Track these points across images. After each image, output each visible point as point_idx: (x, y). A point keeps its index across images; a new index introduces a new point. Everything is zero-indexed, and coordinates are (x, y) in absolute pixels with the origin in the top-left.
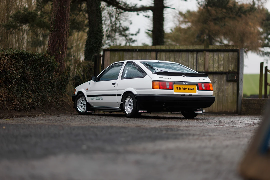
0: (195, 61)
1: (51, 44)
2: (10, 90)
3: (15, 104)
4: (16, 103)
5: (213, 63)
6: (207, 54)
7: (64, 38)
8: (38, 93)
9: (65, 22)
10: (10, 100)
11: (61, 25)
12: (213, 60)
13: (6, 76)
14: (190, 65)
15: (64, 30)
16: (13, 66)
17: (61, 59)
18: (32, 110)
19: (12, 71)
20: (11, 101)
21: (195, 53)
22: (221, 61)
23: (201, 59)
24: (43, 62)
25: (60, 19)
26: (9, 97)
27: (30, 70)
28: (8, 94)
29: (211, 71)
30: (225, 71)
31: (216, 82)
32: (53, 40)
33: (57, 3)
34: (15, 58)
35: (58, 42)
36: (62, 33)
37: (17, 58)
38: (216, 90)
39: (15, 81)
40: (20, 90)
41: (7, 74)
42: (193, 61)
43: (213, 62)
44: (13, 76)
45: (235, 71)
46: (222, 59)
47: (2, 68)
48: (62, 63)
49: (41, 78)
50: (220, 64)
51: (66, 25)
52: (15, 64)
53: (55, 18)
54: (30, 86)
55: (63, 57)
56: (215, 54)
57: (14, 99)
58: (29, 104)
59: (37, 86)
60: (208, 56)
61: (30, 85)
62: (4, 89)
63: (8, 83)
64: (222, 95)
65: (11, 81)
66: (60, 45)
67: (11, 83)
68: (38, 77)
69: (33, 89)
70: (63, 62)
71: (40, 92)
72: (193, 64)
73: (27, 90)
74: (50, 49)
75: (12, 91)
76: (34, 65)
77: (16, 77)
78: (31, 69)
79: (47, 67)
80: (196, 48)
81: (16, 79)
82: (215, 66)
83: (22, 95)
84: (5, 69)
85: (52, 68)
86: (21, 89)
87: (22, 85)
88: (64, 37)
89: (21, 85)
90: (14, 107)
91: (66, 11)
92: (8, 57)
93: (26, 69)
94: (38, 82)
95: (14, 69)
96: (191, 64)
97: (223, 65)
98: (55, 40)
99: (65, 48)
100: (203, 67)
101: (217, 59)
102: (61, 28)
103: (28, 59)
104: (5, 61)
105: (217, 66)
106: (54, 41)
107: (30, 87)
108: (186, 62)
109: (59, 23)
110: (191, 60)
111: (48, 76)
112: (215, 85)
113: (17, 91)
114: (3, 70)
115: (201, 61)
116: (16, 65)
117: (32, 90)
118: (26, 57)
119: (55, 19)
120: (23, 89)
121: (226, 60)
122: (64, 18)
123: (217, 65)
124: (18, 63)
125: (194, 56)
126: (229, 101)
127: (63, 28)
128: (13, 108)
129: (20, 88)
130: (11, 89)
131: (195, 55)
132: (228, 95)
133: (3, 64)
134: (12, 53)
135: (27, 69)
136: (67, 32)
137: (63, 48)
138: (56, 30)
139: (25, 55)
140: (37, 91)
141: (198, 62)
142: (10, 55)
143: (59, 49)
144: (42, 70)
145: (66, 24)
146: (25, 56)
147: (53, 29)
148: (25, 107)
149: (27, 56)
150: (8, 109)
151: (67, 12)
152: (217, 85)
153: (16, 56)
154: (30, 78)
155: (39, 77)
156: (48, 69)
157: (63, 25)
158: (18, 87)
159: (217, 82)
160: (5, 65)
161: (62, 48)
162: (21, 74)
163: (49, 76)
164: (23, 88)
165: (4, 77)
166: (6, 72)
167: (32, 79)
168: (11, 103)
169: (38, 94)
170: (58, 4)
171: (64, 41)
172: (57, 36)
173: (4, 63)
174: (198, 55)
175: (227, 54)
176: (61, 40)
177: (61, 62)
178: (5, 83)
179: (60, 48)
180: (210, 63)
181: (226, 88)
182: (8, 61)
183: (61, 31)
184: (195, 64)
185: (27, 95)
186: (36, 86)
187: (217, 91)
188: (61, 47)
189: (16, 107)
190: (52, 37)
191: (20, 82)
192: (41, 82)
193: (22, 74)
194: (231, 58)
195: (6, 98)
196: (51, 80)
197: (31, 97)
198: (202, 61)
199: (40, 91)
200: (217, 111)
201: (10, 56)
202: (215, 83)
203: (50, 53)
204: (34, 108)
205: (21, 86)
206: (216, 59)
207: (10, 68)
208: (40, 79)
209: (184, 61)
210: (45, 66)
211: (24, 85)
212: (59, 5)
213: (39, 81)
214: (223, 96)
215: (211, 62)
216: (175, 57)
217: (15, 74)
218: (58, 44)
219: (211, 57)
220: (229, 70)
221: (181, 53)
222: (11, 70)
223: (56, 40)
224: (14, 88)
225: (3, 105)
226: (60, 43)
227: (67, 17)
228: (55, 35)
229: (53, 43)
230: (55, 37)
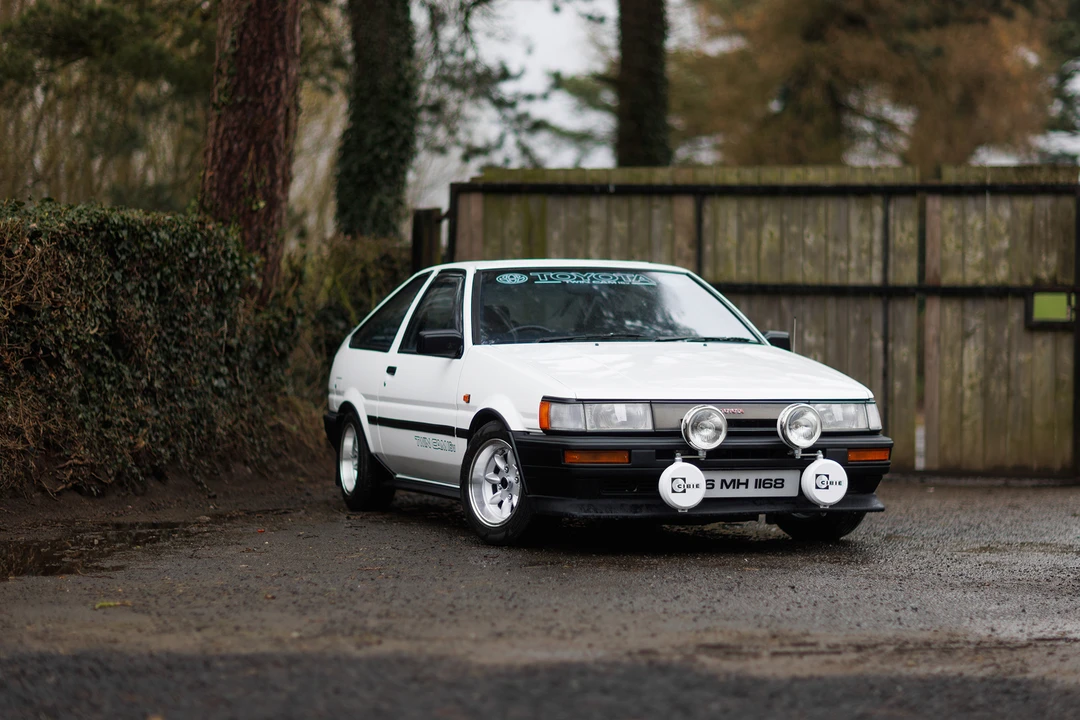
0: (878, 235)
1: (215, 167)
2: (51, 400)
3: (76, 461)
4: (81, 459)
5: (963, 248)
6: (934, 204)
7: (277, 137)
8: (175, 401)
9: (281, 64)
10: (52, 447)
11: (263, 77)
12: (962, 231)
13: (33, 334)
14: (854, 254)
15: (278, 101)
16: (64, 283)
17: (263, 235)
18: (152, 483)
19: (62, 309)
20: (59, 450)
21: (879, 199)
22: (999, 236)
23: (903, 229)
24: (197, 259)
25: (258, 50)
26: (48, 431)
27: (141, 297)
28: (46, 416)
29: (952, 285)
30: (1015, 282)
31: (974, 330)
32: (226, 147)
34: (72, 248)
35: (251, 155)
36: (268, 114)
37: (81, 246)
38: (973, 368)
39: (75, 356)
40: (94, 395)
41: (36, 323)
42: (866, 235)
43: (961, 242)
44: (66, 333)
45: (1066, 282)
46: (1002, 228)
47: (18, 298)
48: (270, 250)
49: (184, 329)
50: (995, 247)
51: (287, 76)
52: (73, 277)
53: (233, 43)
54: (138, 374)
55: (273, 224)
56: (970, 203)
57: (72, 442)
58: (136, 457)
59: (167, 368)
60: (940, 213)
61: (138, 369)
62: (24, 398)
63: (41, 365)
64: (1004, 389)
65: (57, 352)
66: (257, 167)
67: (56, 363)
68: (172, 325)
69: (151, 383)
70: (274, 244)
71: (180, 394)
72: (870, 251)
73: (128, 390)
74: (211, 189)
75: (60, 400)
76: (158, 275)
77: (78, 333)
78: (144, 293)
79: (213, 279)
81: (79, 343)
82: (969, 259)
83: (107, 417)
84: (31, 299)
85: (232, 281)
86: (101, 389)
87: (104, 370)
88: (274, 132)
89: (100, 371)
90: (72, 478)
91: (284, 14)
92: (40, 243)
93: (122, 295)
94: (175, 350)
95: (69, 298)
96: (860, 252)
97: (1007, 253)
98: (235, 146)
99: (280, 182)
100: (914, 264)
101: (979, 225)
102: (263, 91)
103: (130, 246)
104: (30, 262)
105: (982, 261)
106: (230, 151)
107: (140, 379)
108: (836, 240)
109: (251, 70)
110: (856, 231)
111: (217, 319)
112: (972, 347)
113: (84, 398)
114: (18, 308)
115: (905, 237)
116: (78, 278)
117: (149, 392)
118: (119, 240)
119: (232, 50)
120: (109, 387)
121: (1023, 230)
122: (278, 45)
123: (980, 255)
124: (88, 269)
125: (872, 215)
126: (1038, 420)
127: (269, 92)
128: (67, 484)
129: (95, 386)
130: (56, 393)
131: (878, 212)
132: (1031, 390)
133: (17, 278)
134: (62, 225)
135: (128, 296)
136: (288, 110)
137: (274, 181)
138: (239, 100)
139: (118, 228)
140: (171, 391)
142: (54, 233)
143: (253, 187)
144: (191, 293)
145: (286, 71)
146: (117, 234)
147: (225, 96)
148: (119, 474)
149: (125, 233)
150: (44, 491)
151: (288, 19)
152: (981, 348)
153: (76, 236)
154: (138, 333)
155: (177, 329)
156: (216, 288)
157: (273, 79)
158: (86, 380)
159: (978, 331)
160: (29, 282)
161: (268, 182)
162: (100, 318)
163: (220, 317)
164: (109, 382)
165: (27, 341)
166: (31, 313)
167: (147, 340)
168: (59, 457)
169: (173, 405)
171: (275, 149)
172: (244, 128)
173: (26, 274)
174: (892, 210)
175: (1024, 205)
176: (264, 147)
177: (262, 246)
178: (30, 365)
179: (258, 185)
180: (947, 245)
181: (1023, 357)
182: (42, 260)
183: (263, 104)
184: (877, 250)
185: (124, 415)
186: (164, 370)
187: (980, 375)
188: (266, 180)
189: (82, 476)
190: (220, 136)
191: (97, 357)
192: (188, 351)
193: (105, 317)
194: (1042, 223)
195: (35, 438)
196: (227, 335)
197: (143, 424)
198: (911, 235)
199: (183, 390)
200: (978, 464)
201: (53, 240)
202: (972, 339)
203: (212, 206)
204: (159, 475)
205: (99, 373)
206: (973, 228)
207: (49, 296)
208: (182, 336)
209: (826, 237)
210: (204, 277)
211: (113, 369)
213: (177, 345)
214: (1009, 395)
215: (952, 241)
216: (785, 218)
217: (75, 323)
218: (251, 168)
219: (951, 220)
220: (1038, 280)
221: (811, 202)
222: (54, 303)
223: (239, 148)
224: (69, 386)
225: (24, 469)
226: (258, 160)
227: (288, 38)
228: (236, 124)
229: (226, 160)
230: (235, 132)
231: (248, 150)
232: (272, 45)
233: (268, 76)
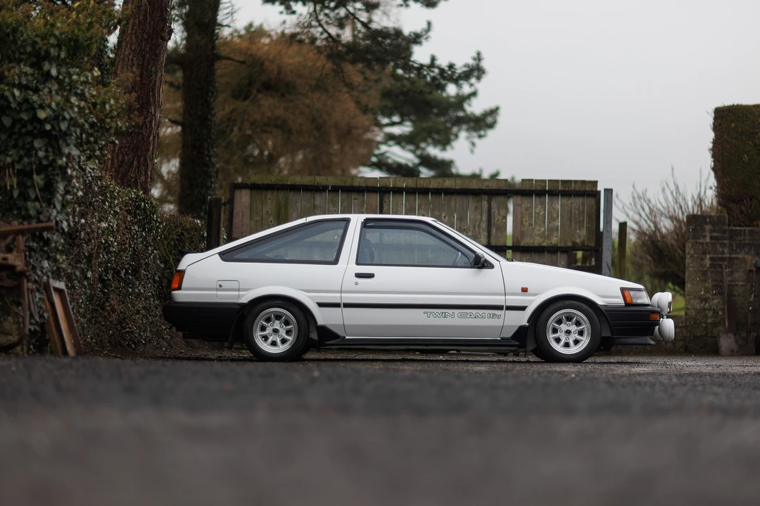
0: (485, 218)
1: (113, 170)
5: (532, 225)
6: (517, 200)
7: (149, 153)
9: (153, 111)
11: (143, 118)
14: (472, 228)
15: (150, 132)
21: (486, 197)
22: (554, 219)
23: (499, 214)
29: (527, 245)
30: (562, 245)
32: (120, 158)
33: (132, 60)
35: (135, 163)
36: (145, 139)
42: (479, 217)
43: (532, 222)
45: (590, 245)
46: (555, 215)
50: (550, 225)
51: (155, 118)
56: (538, 200)
60: (520, 205)
66: (139, 170)
72: (480, 226)
80: (488, 186)
82: (536, 232)
88: (148, 150)
91: (155, 81)
96: (475, 226)
97: (559, 228)
98: (126, 158)
99: (150, 179)
101: (542, 213)
102: (143, 126)
105: (543, 232)
106: (123, 160)
108: (461, 220)
110: (473, 215)
115: (500, 218)
121: (567, 215)
122: (151, 99)
123: (542, 229)
125: (481, 206)
127: (146, 127)
131: (485, 204)
137: (146, 179)
141: (493, 221)
145: (155, 115)
151: (157, 85)
157: (149, 119)
161: (144, 179)
170: (136, 63)
171: (148, 160)
172: (132, 147)
174: (493, 203)
175: (567, 201)
176: (142, 159)
180: (524, 223)
183: (142, 133)
184: (484, 225)
190: (116, 151)
194: (576, 211)
206: (539, 214)
212: (139, 65)
215: (527, 221)
216: (432, 206)
218: (135, 171)
219: (527, 209)
220: (574, 243)
223: (128, 159)
226: (138, 167)
227: (157, 96)
228: (127, 145)
229: (120, 166)
230: (126, 150)
231: (134, 160)
232: (148, 99)
233: (146, 118)
